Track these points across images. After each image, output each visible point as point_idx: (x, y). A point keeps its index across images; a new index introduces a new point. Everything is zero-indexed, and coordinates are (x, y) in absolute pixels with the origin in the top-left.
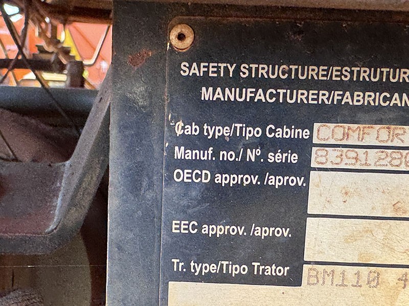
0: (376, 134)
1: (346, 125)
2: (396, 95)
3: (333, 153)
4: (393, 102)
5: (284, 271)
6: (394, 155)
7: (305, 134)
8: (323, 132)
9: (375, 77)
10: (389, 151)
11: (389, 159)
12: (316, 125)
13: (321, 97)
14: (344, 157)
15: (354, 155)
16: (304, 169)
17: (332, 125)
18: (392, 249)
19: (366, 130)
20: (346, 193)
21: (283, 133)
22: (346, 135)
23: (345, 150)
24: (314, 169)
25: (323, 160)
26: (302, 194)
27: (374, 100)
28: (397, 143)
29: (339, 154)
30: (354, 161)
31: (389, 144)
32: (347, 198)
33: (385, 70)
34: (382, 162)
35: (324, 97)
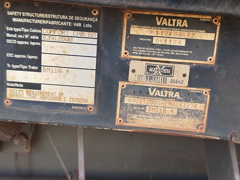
0: (58, 32)
1: (50, 30)
2: (62, 22)
3: (47, 37)
4: (61, 24)
5: (37, 68)
6: (63, 38)
7: (40, 31)
8: (44, 31)
9: (56, 17)
10: (62, 37)
11: (62, 39)
12: (43, 29)
13: (43, 22)
14: (50, 38)
15: (52, 37)
16: (40, 40)
17: (47, 29)
18: (64, 63)
19: (55, 31)
20: (51, 48)
21: (34, 31)
22: (50, 32)
23: (50, 36)
24: (43, 41)
25: (45, 38)
26: (40, 47)
27: (57, 23)
28: (63, 35)
29: (49, 37)
30: (53, 39)
31: (61, 35)
32: (51, 49)
33: (59, 16)
34: (60, 40)
35: (44, 22)
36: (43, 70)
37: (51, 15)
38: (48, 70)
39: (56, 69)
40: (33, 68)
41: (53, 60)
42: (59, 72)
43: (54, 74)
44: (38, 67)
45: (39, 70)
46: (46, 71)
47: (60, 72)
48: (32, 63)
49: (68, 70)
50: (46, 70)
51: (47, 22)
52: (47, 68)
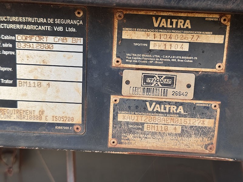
0: (35, 38)
1: (26, 35)
2: (40, 26)
3: (23, 44)
4: (39, 28)
6: (41, 45)
7: (13, 38)
8: (19, 38)
9: (33, 20)
10: (40, 44)
12: (17, 35)
14: (26, 45)
15: (29, 45)
16: (14, 49)
17: (21, 35)
18: (44, 75)
19: (32, 37)
20: (28, 57)
21: (7, 37)
22: (26, 39)
23: (26, 43)
24: (17, 49)
25: (20, 46)
26: (14, 57)
27: (33, 28)
28: (42, 41)
29: (24, 44)
30: (29, 47)
31: (39, 42)
32: (28, 59)
33: (36, 19)
34: (38, 47)
35: (18, 26)
36: (19, 84)
37: (27, 18)
38: (25, 84)
39: (34, 83)
40: (7, 81)
41: (31, 72)
42: (38, 86)
43: (32, 88)
44: (12, 81)
45: (14, 85)
46: (23, 85)
47: (40, 85)
48: (6, 76)
49: (49, 83)
50: (23, 83)
51: (22, 27)
52: (24, 82)
